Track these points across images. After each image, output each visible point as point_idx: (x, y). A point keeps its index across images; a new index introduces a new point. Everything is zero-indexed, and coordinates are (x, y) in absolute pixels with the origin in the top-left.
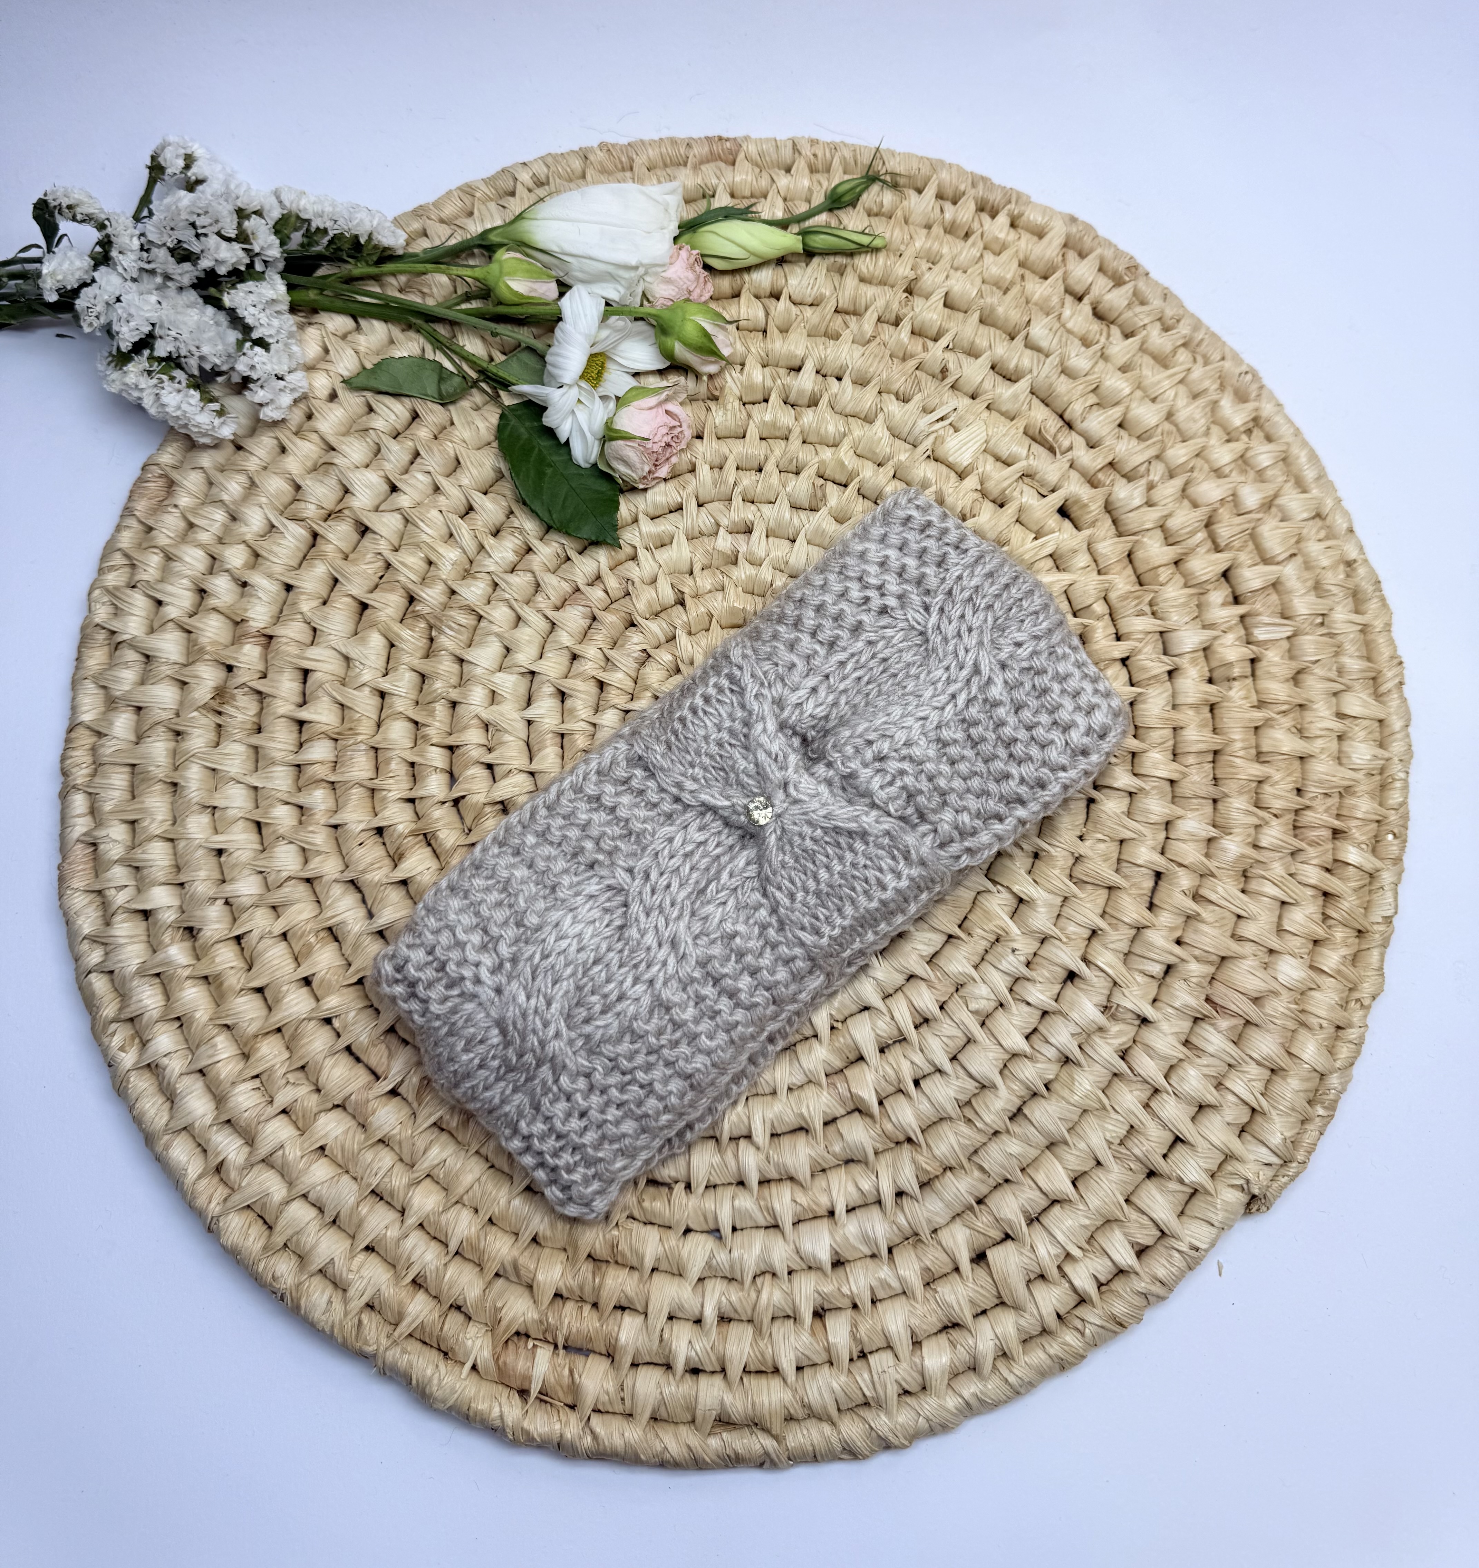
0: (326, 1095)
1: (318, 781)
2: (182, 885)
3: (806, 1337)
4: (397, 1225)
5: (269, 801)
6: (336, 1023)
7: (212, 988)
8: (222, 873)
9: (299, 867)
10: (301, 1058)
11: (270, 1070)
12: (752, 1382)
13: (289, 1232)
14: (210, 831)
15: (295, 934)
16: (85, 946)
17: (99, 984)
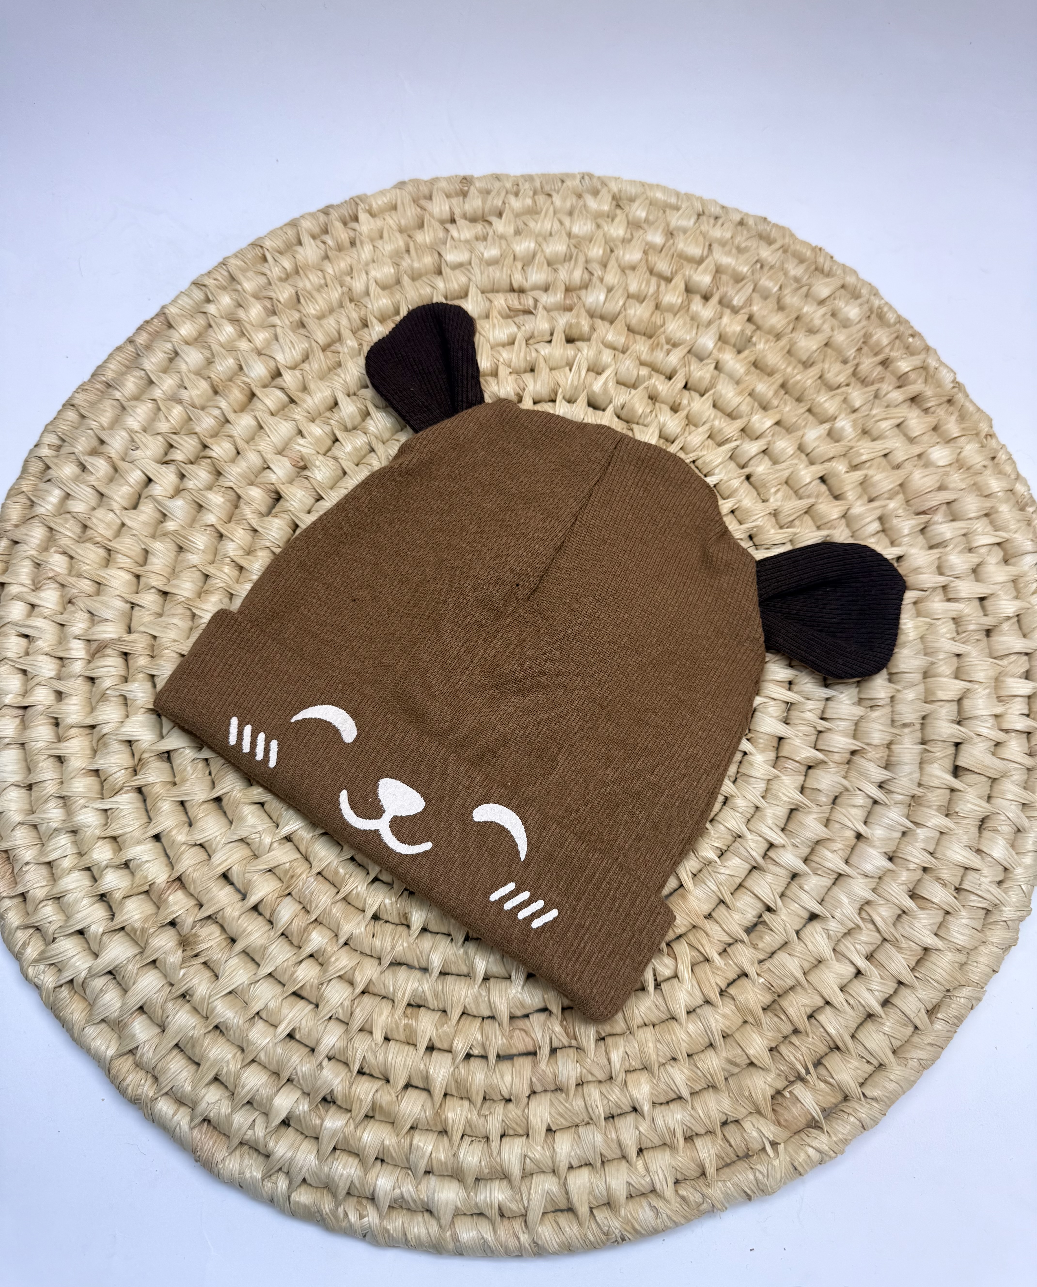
0: (517, 1097)
1: (305, 930)
2: (288, 1080)
3: (921, 914)
4: (640, 1119)
5: (289, 973)
6: (476, 1052)
7: (377, 1117)
8: (306, 1046)
9: (350, 989)
10: (478, 1093)
11: (468, 1122)
12: (922, 971)
13: (585, 1197)
14: (271, 1029)
15: (391, 1031)
16: (268, 1185)
17: (303, 1197)
